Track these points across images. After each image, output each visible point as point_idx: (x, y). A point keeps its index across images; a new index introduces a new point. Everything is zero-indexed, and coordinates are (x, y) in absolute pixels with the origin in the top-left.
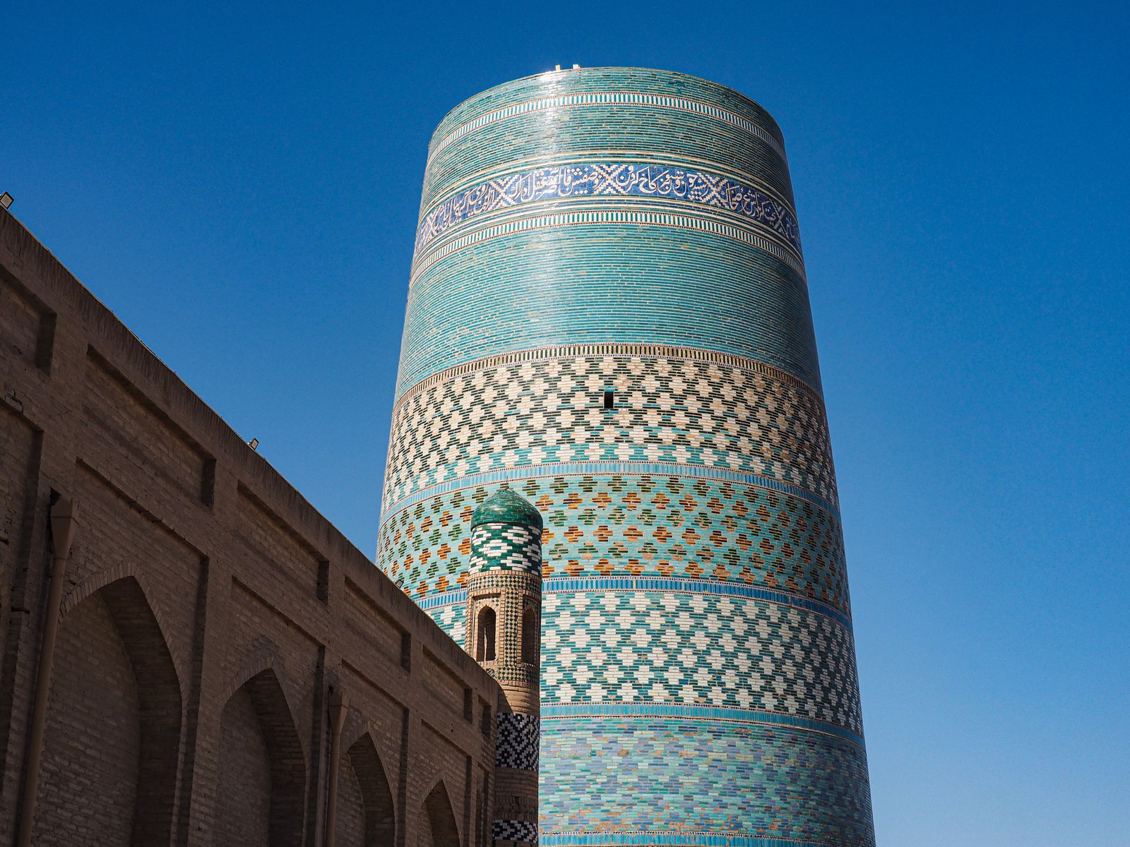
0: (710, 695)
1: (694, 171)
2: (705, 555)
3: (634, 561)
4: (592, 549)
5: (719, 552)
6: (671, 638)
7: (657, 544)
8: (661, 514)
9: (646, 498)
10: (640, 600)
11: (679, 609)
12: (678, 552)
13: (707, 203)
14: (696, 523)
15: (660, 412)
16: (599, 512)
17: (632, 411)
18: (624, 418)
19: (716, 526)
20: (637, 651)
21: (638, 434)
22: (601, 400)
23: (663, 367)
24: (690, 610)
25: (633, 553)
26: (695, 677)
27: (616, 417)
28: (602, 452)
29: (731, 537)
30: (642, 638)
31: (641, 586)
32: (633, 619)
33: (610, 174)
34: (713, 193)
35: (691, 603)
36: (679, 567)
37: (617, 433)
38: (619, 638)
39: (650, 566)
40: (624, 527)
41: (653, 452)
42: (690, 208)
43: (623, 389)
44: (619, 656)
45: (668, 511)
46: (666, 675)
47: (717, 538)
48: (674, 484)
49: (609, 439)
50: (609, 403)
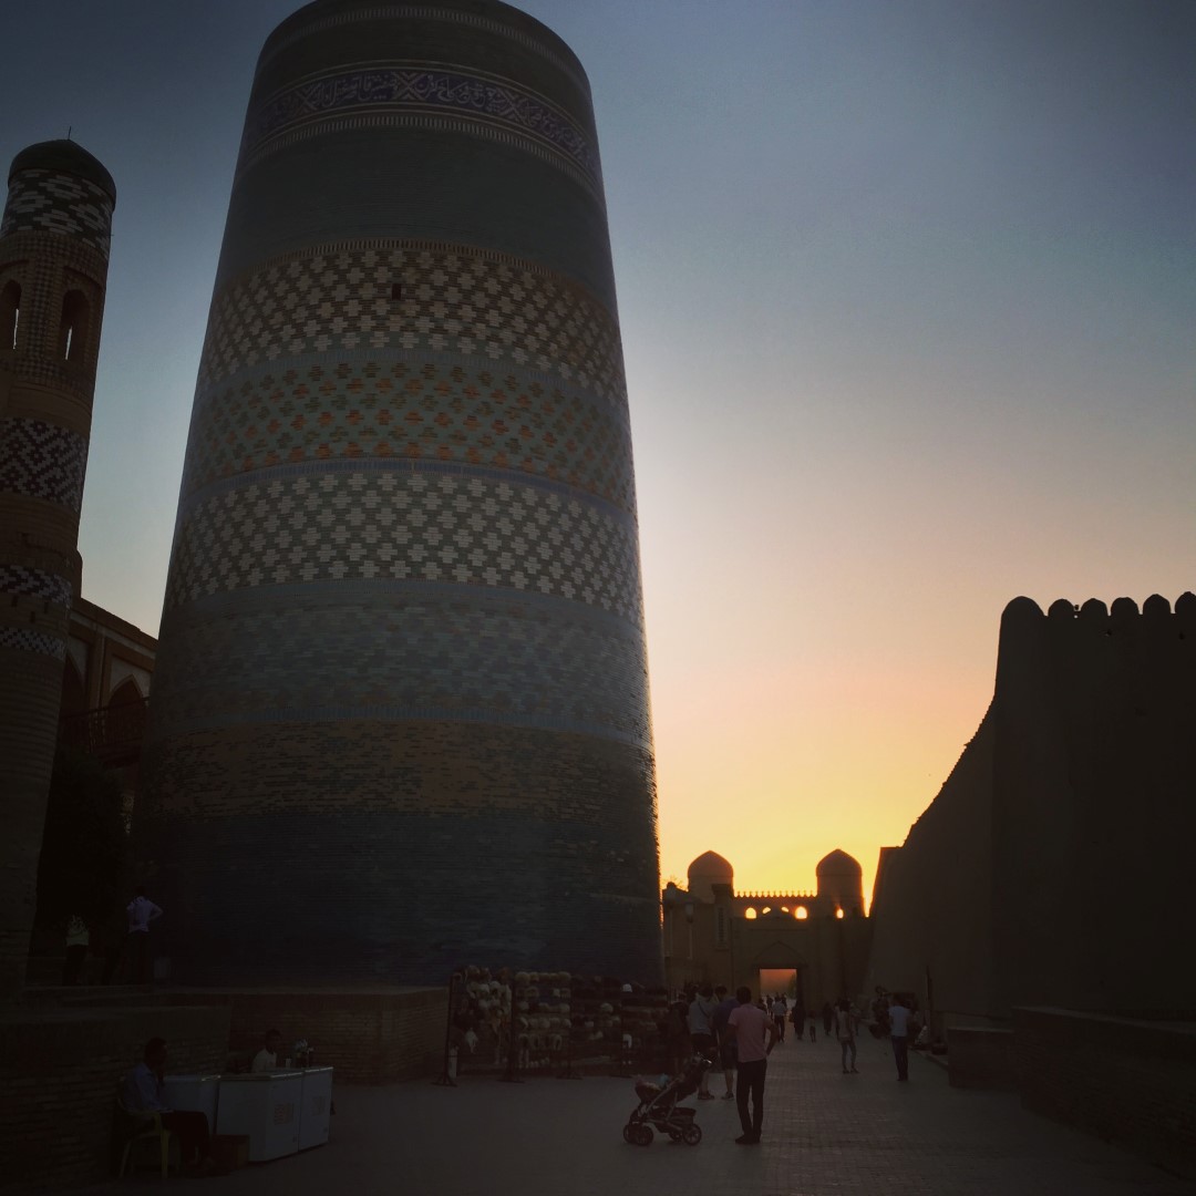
0: (484, 575)
1: (493, 86)
2: (486, 442)
3: (413, 444)
5: (500, 441)
6: (447, 520)
7: (438, 429)
8: (443, 401)
9: (429, 385)
10: (418, 482)
11: (456, 492)
12: (459, 438)
13: (505, 117)
14: (478, 411)
15: (447, 304)
16: (380, 397)
17: (418, 301)
18: (411, 309)
19: (499, 415)
20: (411, 529)
22: (389, 291)
23: (452, 262)
24: (467, 493)
25: (413, 437)
26: (470, 557)
27: (403, 307)
28: (387, 340)
29: (513, 427)
30: (417, 518)
31: (419, 468)
32: (409, 500)
33: (409, 81)
34: (512, 109)
35: (470, 487)
36: (459, 451)
37: (403, 323)
38: (394, 517)
39: (430, 449)
40: (406, 411)
41: (437, 342)
42: (487, 119)
43: (411, 281)
44: (394, 535)
45: (450, 398)
46: (440, 554)
47: (499, 426)
48: (457, 373)
49: (395, 328)
50: (396, 295)
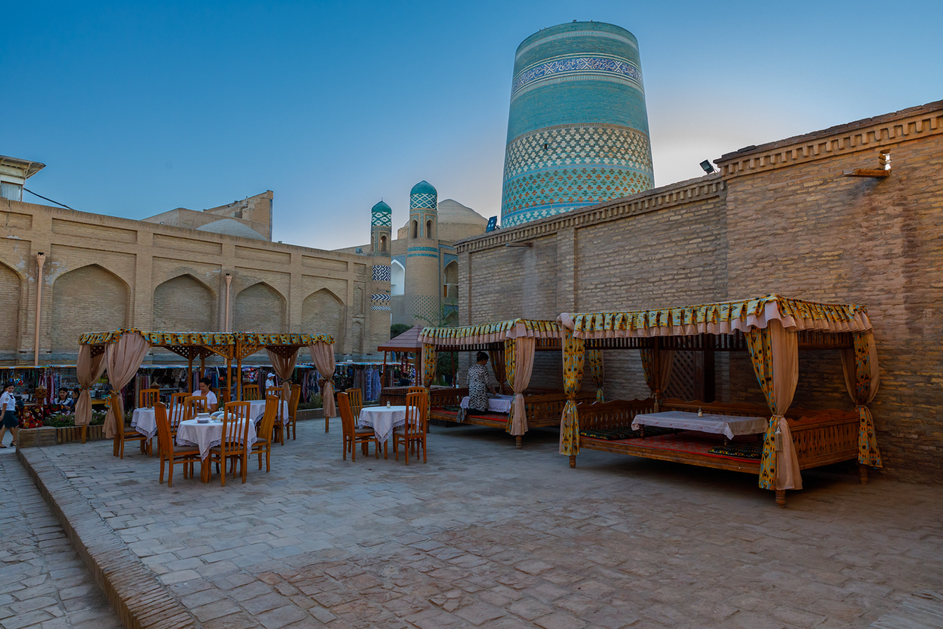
1: (579, 58)
2: (575, 194)
3: (551, 199)
4: (539, 197)
5: (580, 193)
7: (559, 193)
8: (560, 182)
9: (556, 178)
10: (553, 212)
12: (566, 194)
13: (584, 69)
14: (572, 184)
15: (561, 148)
16: (542, 185)
17: (553, 149)
18: (550, 152)
19: (579, 183)
21: (554, 157)
23: (563, 132)
25: (551, 197)
28: (543, 164)
29: (585, 187)
31: (553, 207)
33: (549, 67)
34: (586, 65)
36: (566, 199)
37: (548, 158)
39: (556, 200)
40: (549, 189)
41: (559, 162)
42: (577, 72)
43: (550, 142)
45: (563, 181)
47: (580, 188)
48: (565, 172)
49: (545, 160)
50: (546, 148)
